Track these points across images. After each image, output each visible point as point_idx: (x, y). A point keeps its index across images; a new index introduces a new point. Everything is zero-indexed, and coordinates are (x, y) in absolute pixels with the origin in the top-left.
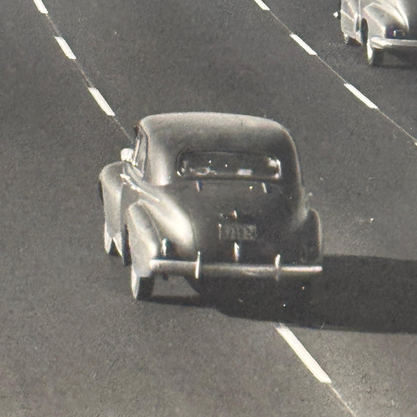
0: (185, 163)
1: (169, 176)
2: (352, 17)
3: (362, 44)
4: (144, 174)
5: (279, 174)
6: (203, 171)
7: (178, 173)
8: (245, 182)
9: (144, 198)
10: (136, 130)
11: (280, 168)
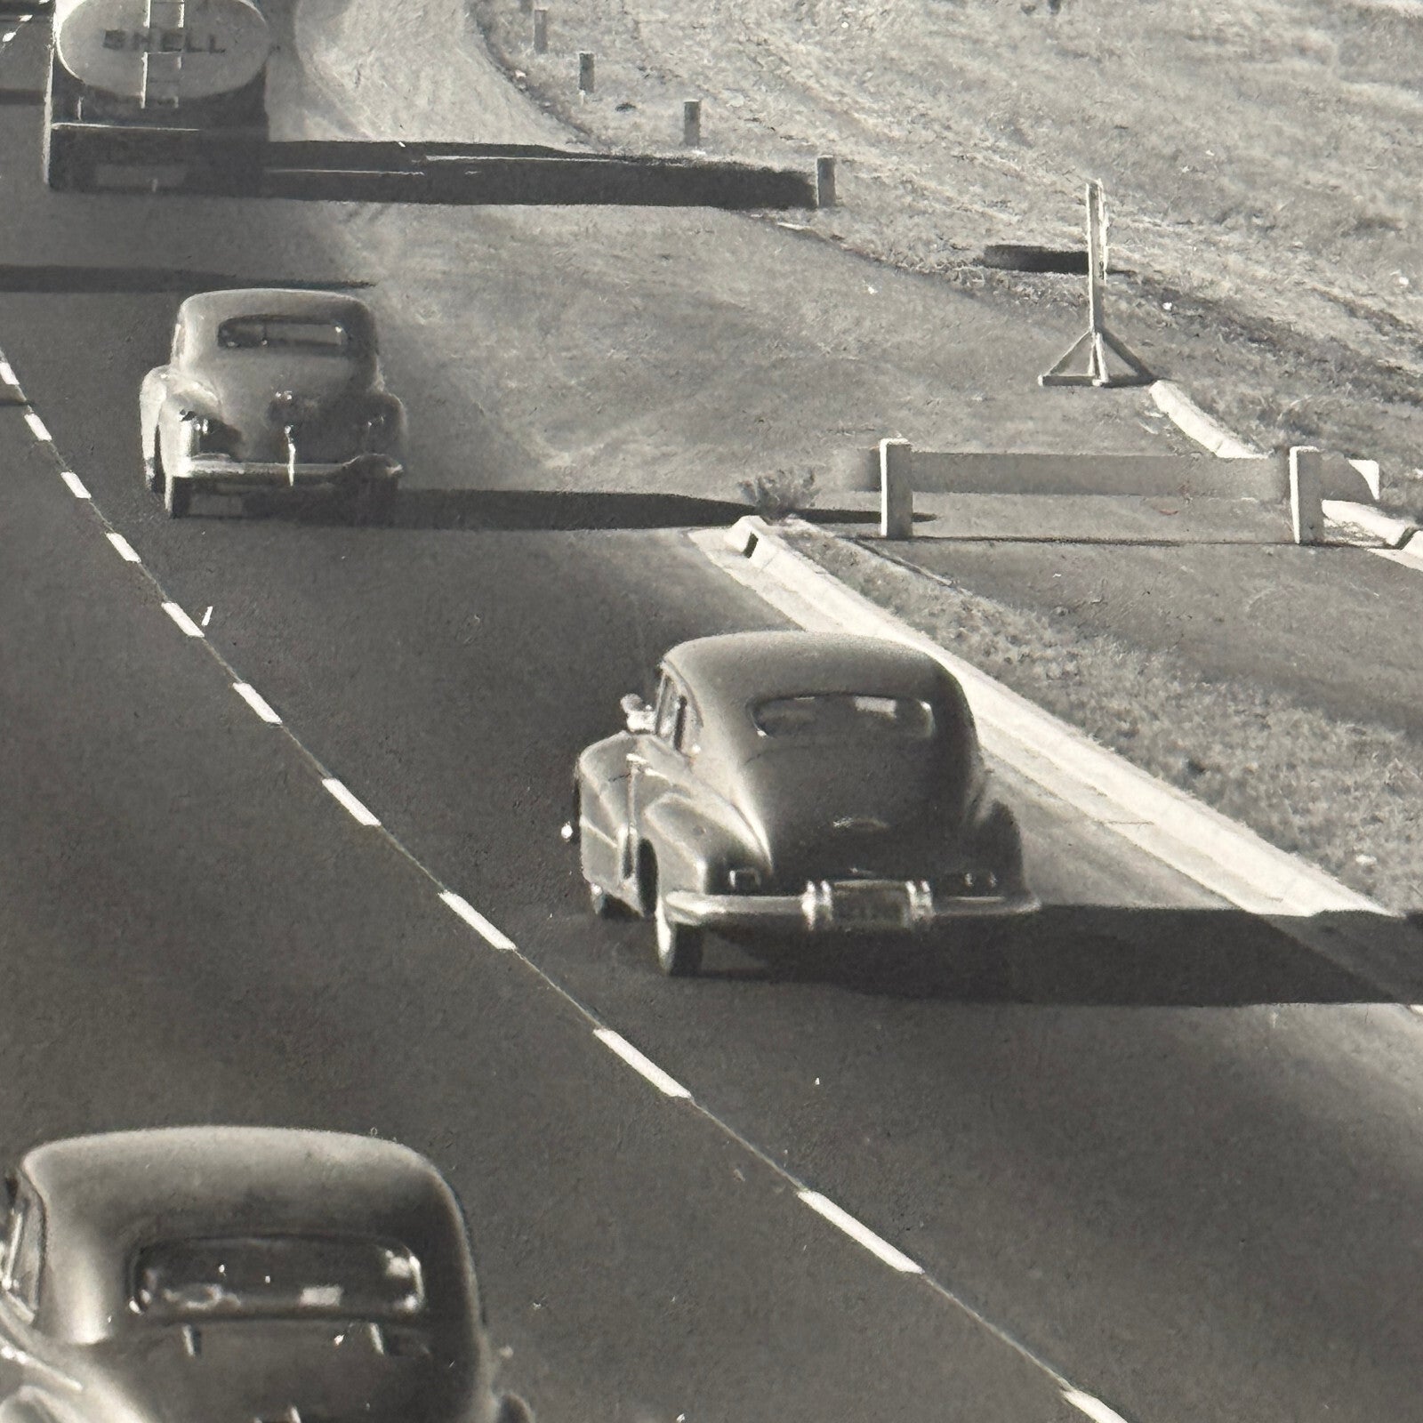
0: (152, 1275)
1: (108, 1315)
2: (614, 838)
3: (642, 914)
4: (38, 1314)
5: (417, 1299)
6: (205, 1296)
7: (134, 1306)
8: (323, 1324)
9: (38, 1382)
10: (12, 1186)
11: (419, 1280)
